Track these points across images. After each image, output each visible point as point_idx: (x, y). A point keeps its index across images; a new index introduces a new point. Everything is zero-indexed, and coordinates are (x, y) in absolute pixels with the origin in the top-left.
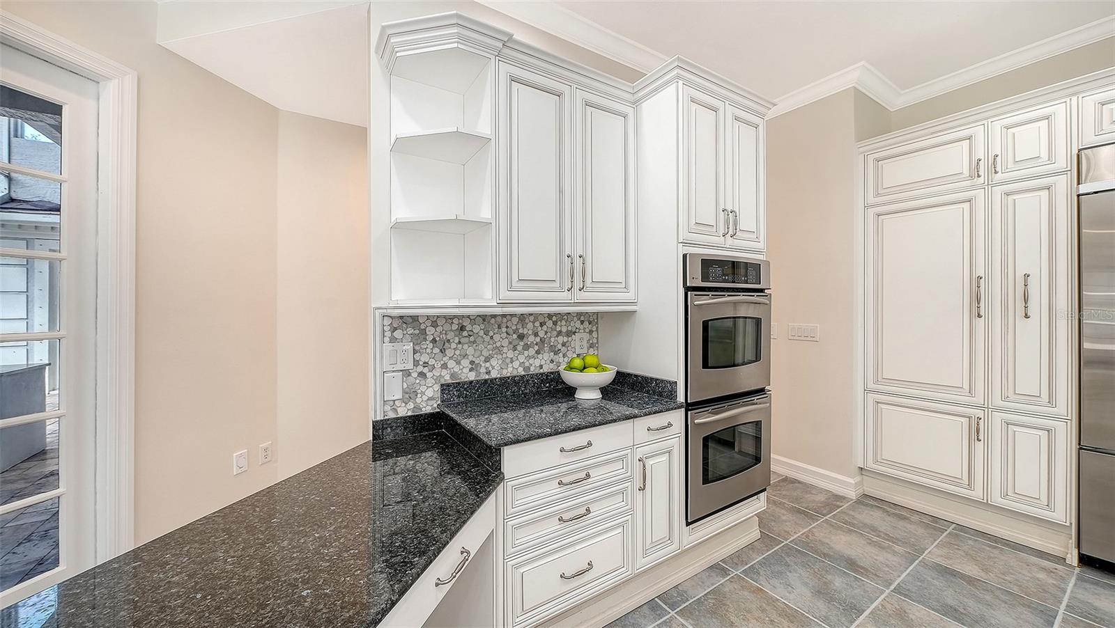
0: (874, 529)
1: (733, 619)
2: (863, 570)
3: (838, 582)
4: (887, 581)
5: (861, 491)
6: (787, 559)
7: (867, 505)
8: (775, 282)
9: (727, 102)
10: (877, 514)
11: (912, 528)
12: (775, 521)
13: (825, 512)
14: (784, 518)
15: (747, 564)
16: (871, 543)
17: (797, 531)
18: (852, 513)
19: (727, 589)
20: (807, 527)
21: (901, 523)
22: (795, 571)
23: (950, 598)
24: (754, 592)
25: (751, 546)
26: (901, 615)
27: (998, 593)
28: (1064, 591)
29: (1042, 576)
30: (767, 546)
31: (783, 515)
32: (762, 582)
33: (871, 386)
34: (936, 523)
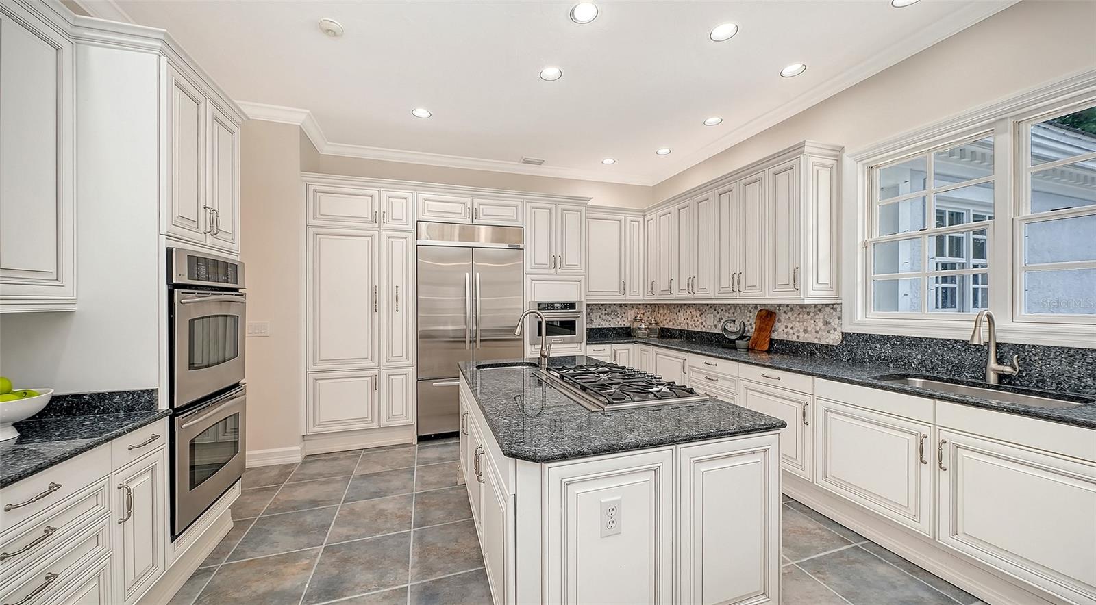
0: (320, 475)
1: (236, 595)
2: (323, 502)
3: (309, 519)
4: (338, 499)
5: (304, 455)
6: (265, 527)
7: (310, 462)
8: (249, 282)
9: (208, 99)
10: (318, 465)
11: (342, 462)
12: (241, 508)
13: (282, 480)
14: (249, 501)
15: (229, 553)
16: (321, 483)
17: (264, 505)
18: (302, 472)
19: (219, 581)
20: (272, 497)
21: (336, 463)
22: (275, 531)
23: (372, 488)
24: (245, 566)
25: (228, 537)
26: (352, 512)
27: (391, 473)
28: (415, 457)
29: (406, 455)
30: (242, 529)
31: (248, 499)
32: (249, 556)
33: (311, 367)
34: (354, 453)
